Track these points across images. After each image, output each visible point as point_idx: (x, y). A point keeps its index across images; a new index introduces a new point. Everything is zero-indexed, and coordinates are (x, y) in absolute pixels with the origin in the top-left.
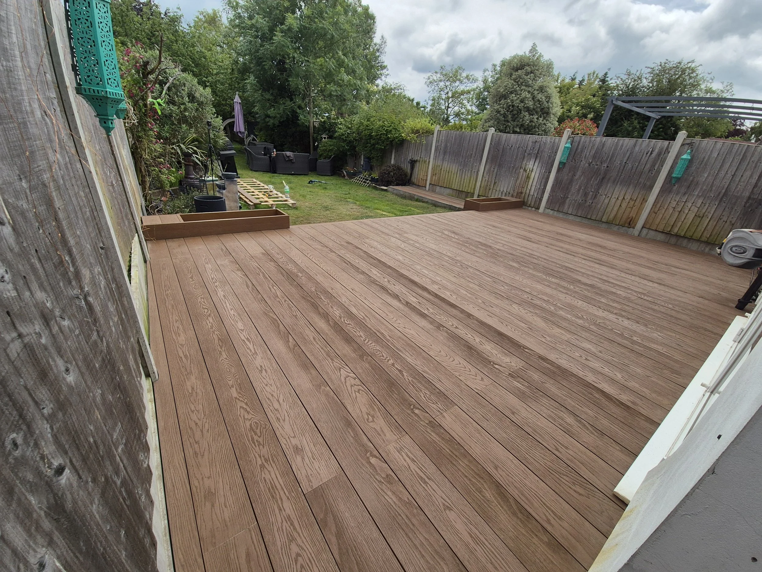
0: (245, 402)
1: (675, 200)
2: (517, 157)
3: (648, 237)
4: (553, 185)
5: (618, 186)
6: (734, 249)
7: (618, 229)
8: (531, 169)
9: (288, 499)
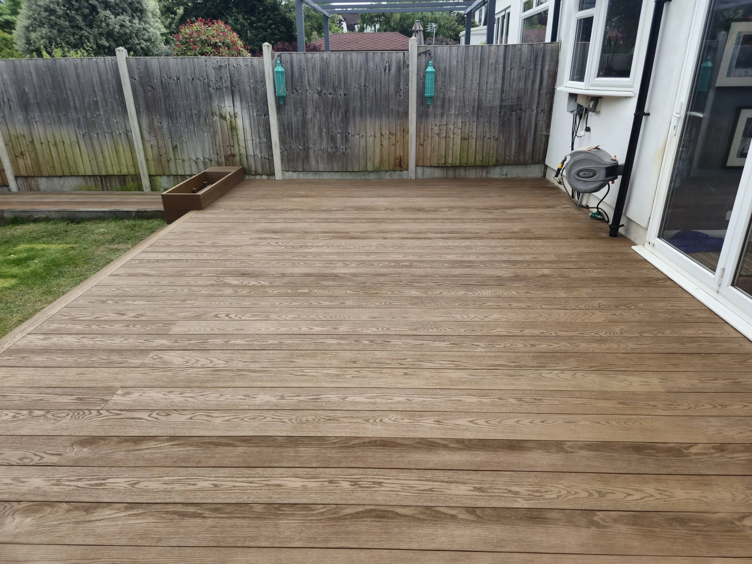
1: (436, 125)
3: (425, 177)
6: (581, 174)
7: (391, 176)
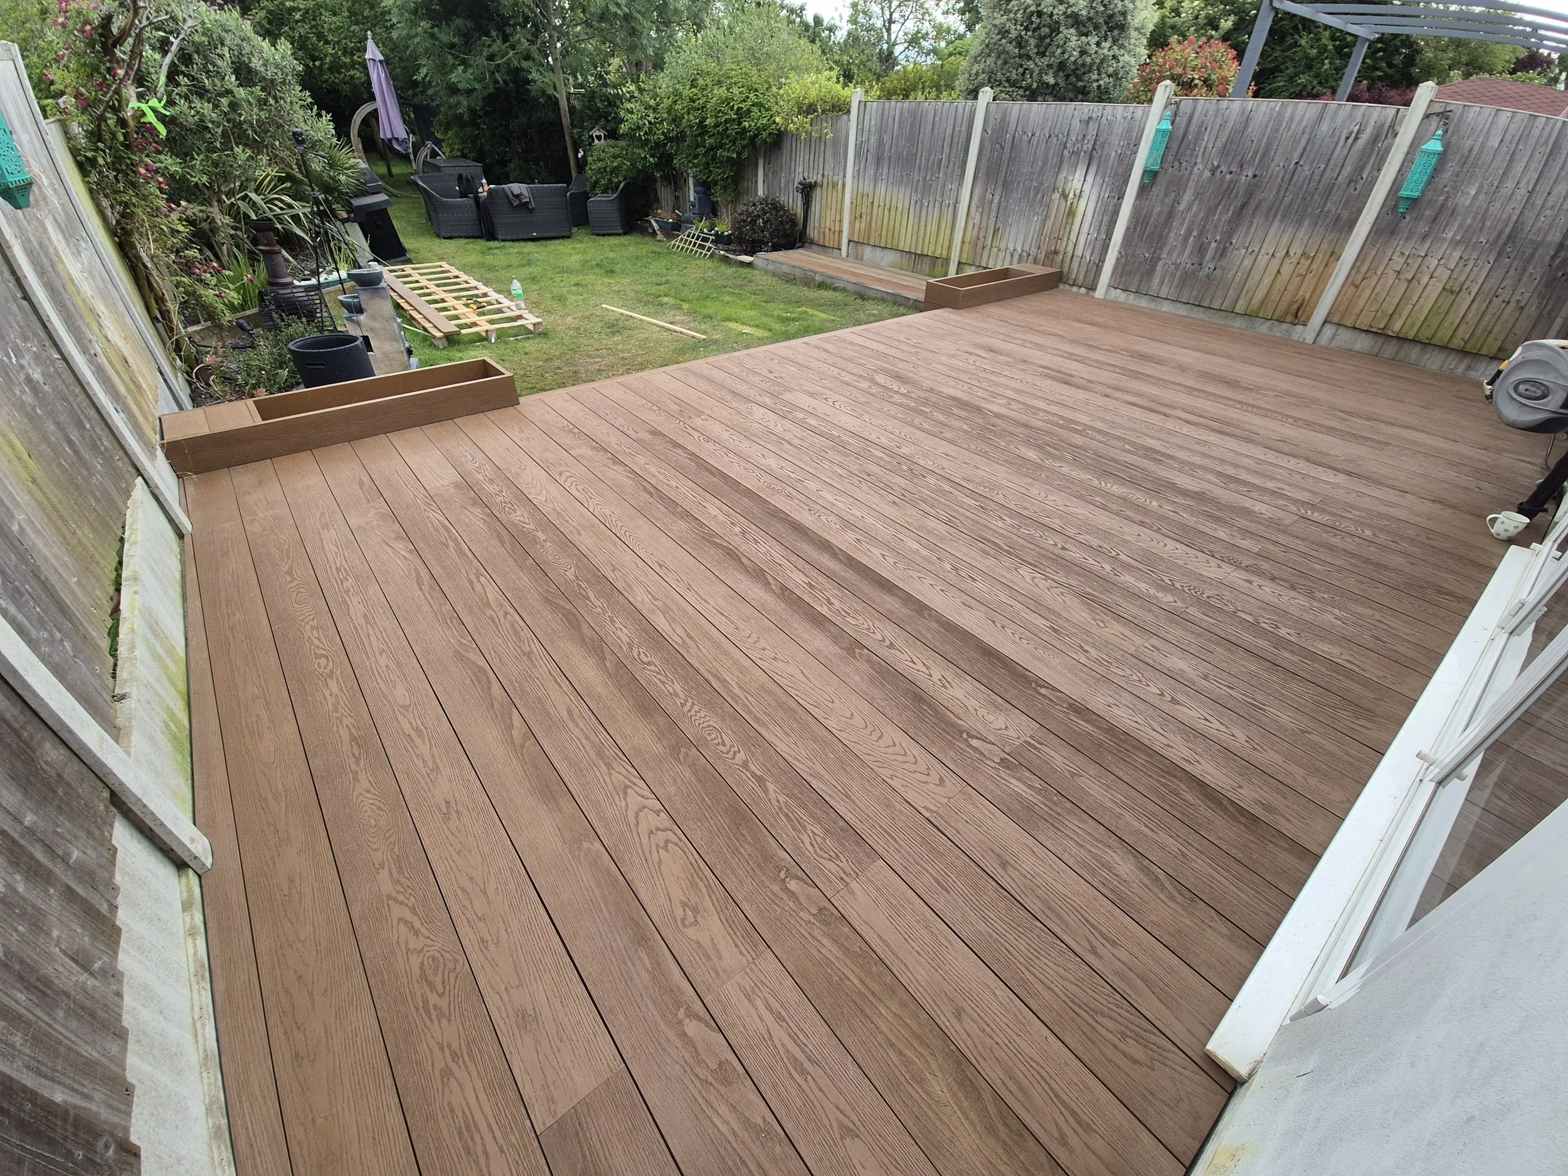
0: (410, 904)
1: (1403, 254)
2: (1045, 163)
3: (1334, 344)
4: (1128, 229)
5: (1276, 223)
6: (1522, 388)
7: (1271, 329)
8: (1078, 192)
9: (502, 1151)
